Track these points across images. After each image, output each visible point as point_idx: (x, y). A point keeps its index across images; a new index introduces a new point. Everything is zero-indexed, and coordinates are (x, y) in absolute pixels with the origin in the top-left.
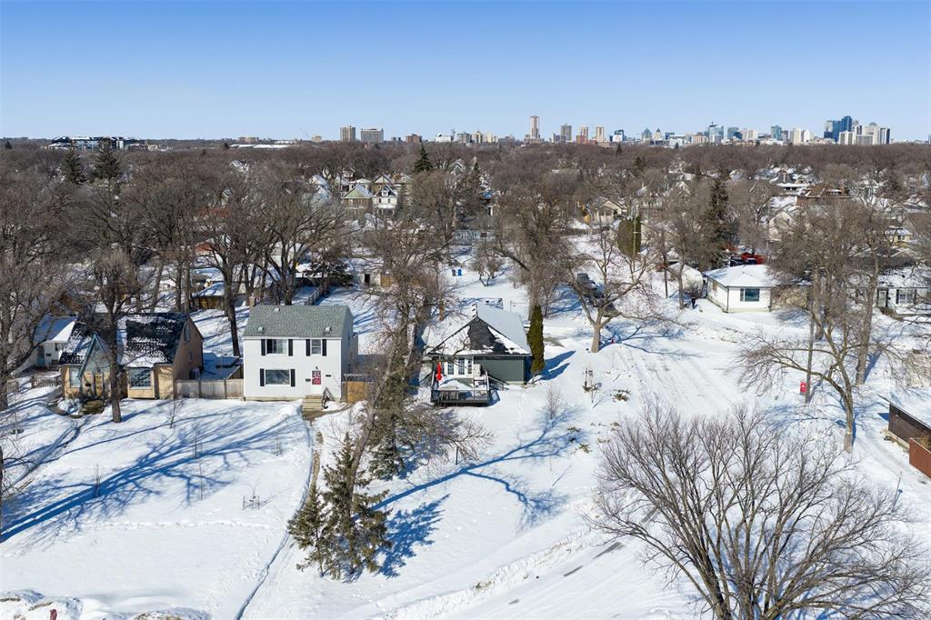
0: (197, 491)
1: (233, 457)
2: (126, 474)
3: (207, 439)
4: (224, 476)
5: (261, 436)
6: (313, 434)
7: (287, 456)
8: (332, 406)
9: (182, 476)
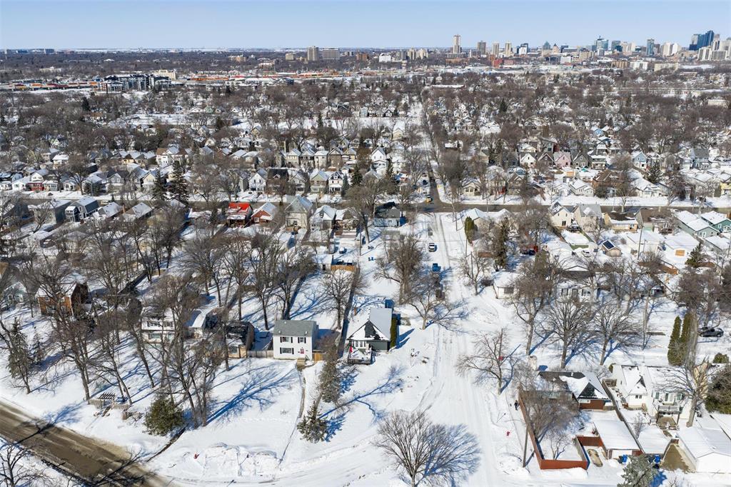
0: (264, 406)
1: (274, 390)
2: (238, 397)
3: (263, 381)
4: (272, 400)
5: (282, 379)
6: (302, 378)
7: (293, 391)
8: (309, 363)
9: (257, 399)
